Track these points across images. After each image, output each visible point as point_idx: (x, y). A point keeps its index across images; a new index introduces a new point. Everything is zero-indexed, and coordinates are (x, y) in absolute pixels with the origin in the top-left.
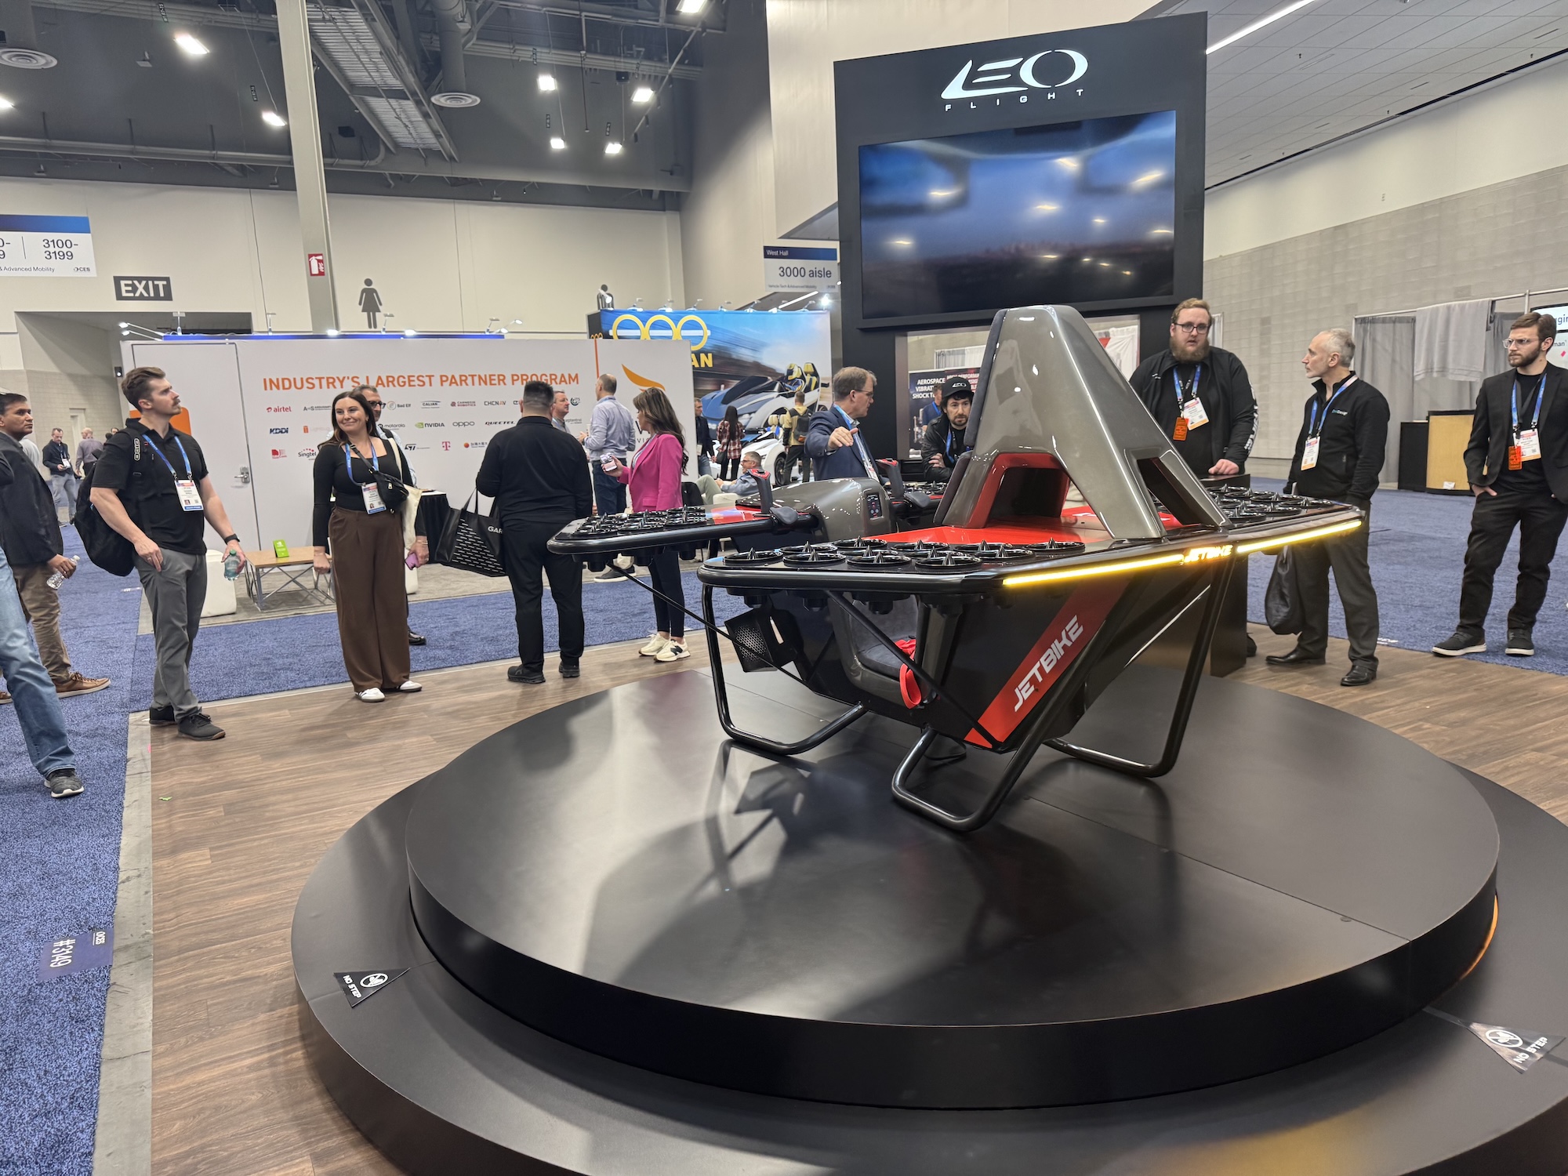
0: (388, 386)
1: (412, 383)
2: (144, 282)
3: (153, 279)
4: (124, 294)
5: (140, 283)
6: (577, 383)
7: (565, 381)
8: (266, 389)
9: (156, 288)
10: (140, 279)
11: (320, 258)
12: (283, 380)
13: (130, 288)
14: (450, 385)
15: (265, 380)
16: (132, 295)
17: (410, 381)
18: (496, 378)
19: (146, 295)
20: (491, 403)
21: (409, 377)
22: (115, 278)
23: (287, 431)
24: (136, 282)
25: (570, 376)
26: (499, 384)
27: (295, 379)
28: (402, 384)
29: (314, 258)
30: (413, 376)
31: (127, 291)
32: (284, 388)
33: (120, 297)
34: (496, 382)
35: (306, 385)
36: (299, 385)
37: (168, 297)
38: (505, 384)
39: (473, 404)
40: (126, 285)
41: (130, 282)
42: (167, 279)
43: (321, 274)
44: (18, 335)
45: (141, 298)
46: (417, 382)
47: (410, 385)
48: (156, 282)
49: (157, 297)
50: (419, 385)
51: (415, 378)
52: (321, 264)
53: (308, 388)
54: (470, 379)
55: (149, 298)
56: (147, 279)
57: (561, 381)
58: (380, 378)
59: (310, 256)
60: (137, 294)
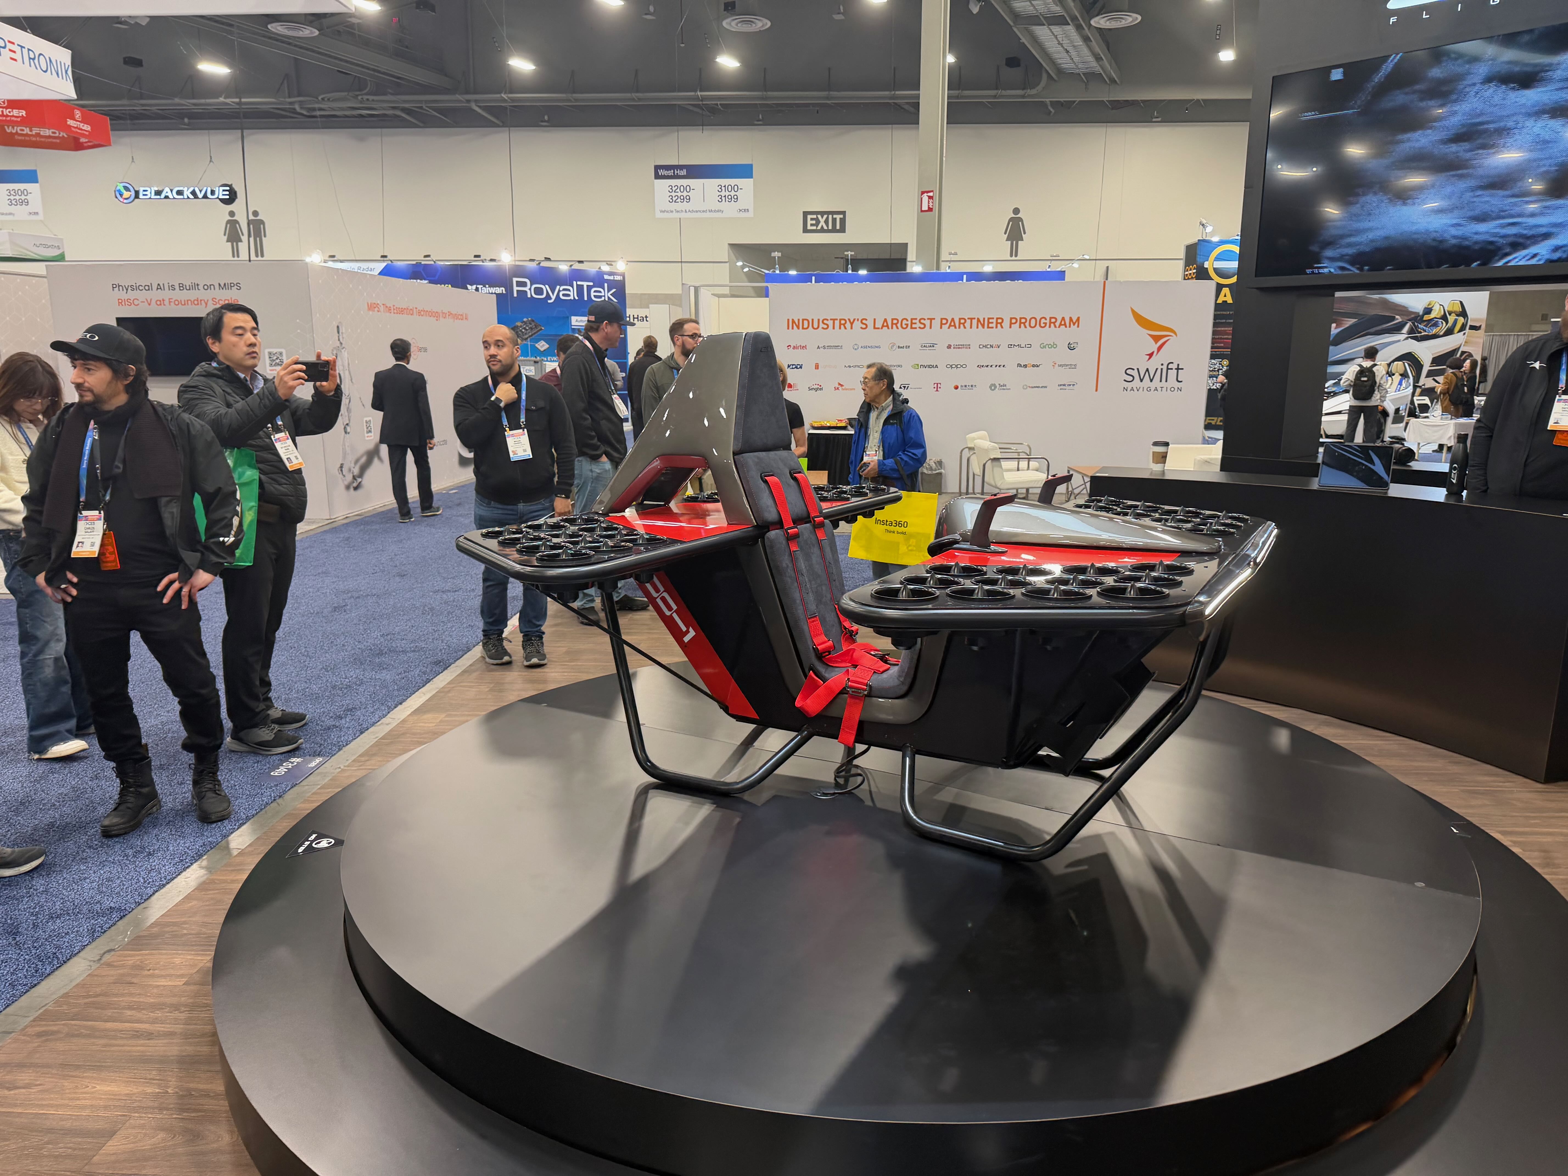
0: (892, 328)
1: (914, 326)
2: (825, 216)
3: (833, 213)
4: (809, 227)
5: (822, 217)
6: (1078, 326)
7: (1065, 325)
8: (788, 328)
9: (834, 220)
10: (822, 213)
11: (931, 194)
12: (803, 320)
13: (814, 222)
14: (949, 328)
15: (788, 320)
16: (814, 228)
17: (912, 323)
18: (994, 321)
19: (825, 228)
20: (985, 346)
21: (912, 319)
22: (804, 212)
23: (801, 367)
24: (819, 216)
25: (1071, 319)
26: (997, 327)
27: (813, 320)
28: (905, 326)
29: (926, 194)
30: (916, 319)
31: (812, 225)
32: (803, 328)
33: (805, 230)
34: (994, 325)
35: (821, 325)
36: (816, 326)
37: (843, 230)
38: (1002, 327)
39: (968, 346)
40: (812, 219)
41: (815, 216)
42: (844, 213)
43: (930, 209)
44: (728, 264)
45: (822, 230)
46: (918, 325)
47: (912, 328)
48: (835, 216)
49: (834, 230)
50: (920, 328)
51: (917, 321)
52: (931, 201)
53: (823, 328)
54: (968, 321)
55: (828, 231)
56: (828, 213)
57: (1061, 325)
58: (885, 320)
59: (923, 193)
60: (819, 228)
